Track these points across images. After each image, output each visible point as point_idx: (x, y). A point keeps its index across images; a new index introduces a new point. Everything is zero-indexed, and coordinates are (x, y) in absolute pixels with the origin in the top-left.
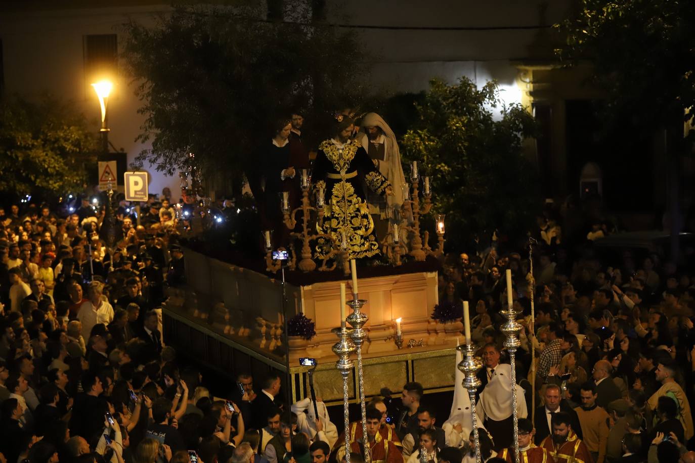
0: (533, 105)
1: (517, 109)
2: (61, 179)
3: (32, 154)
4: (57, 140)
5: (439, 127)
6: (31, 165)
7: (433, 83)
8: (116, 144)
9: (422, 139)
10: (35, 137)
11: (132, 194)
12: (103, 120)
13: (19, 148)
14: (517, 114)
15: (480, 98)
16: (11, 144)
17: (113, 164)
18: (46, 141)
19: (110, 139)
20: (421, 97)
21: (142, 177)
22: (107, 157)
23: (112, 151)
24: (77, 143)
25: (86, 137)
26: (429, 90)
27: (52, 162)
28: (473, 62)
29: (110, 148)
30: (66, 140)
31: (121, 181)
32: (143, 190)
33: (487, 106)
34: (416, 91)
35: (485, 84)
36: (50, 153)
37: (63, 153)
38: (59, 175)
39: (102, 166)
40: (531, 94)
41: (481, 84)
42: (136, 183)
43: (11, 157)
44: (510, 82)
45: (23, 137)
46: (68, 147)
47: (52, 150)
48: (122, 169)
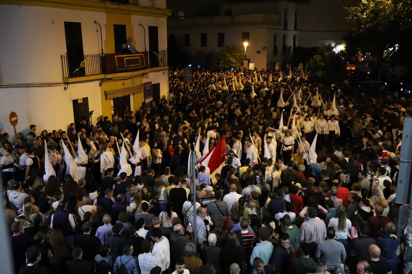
0: (345, 50)
1: (342, 51)
2: (236, 64)
3: (230, 58)
4: (235, 56)
5: (322, 54)
6: (229, 61)
7: (322, 44)
8: (248, 57)
9: (318, 57)
10: (230, 55)
11: (251, 68)
12: (245, 51)
13: (227, 57)
14: (342, 52)
15: (333, 48)
16: (225, 56)
17: (247, 61)
18: (233, 56)
19: (247, 56)
20: (318, 48)
21: (253, 64)
22: (246, 60)
23: (247, 58)
24: (239, 57)
25: (241, 55)
26: (320, 46)
27: (234, 61)
28: (331, 40)
29: (246, 58)
30: (237, 56)
31: (248, 65)
32: (253, 67)
33: (334, 50)
34: (317, 47)
35: (334, 45)
36: (233, 59)
37: (236, 58)
38: (235, 63)
39: (244, 62)
40: (345, 47)
41: (333, 45)
42: (252, 66)
43: (225, 59)
44: (340, 45)
45: (228, 55)
46: (237, 57)
47: (234, 58)
48: (249, 62)
